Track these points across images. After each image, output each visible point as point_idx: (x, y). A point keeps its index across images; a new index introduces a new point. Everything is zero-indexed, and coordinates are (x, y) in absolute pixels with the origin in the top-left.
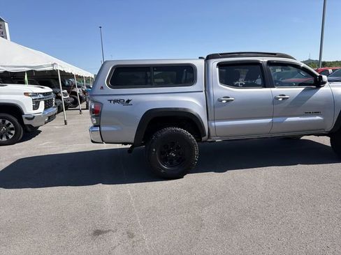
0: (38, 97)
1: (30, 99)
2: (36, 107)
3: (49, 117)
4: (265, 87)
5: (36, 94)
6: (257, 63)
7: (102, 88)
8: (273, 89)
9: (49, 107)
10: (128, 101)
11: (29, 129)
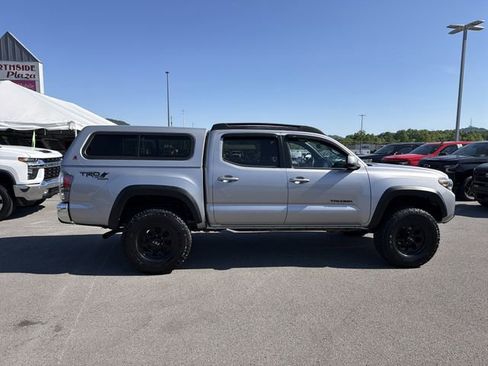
0: (37, 164)
1: (25, 166)
2: (32, 176)
3: (50, 190)
4: (279, 167)
5: (34, 160)
6: (272, 137)
7: (75, 158)
8: (288, 170)
9: (52, 177)
10: (104, 174)
11: (21, 203)
